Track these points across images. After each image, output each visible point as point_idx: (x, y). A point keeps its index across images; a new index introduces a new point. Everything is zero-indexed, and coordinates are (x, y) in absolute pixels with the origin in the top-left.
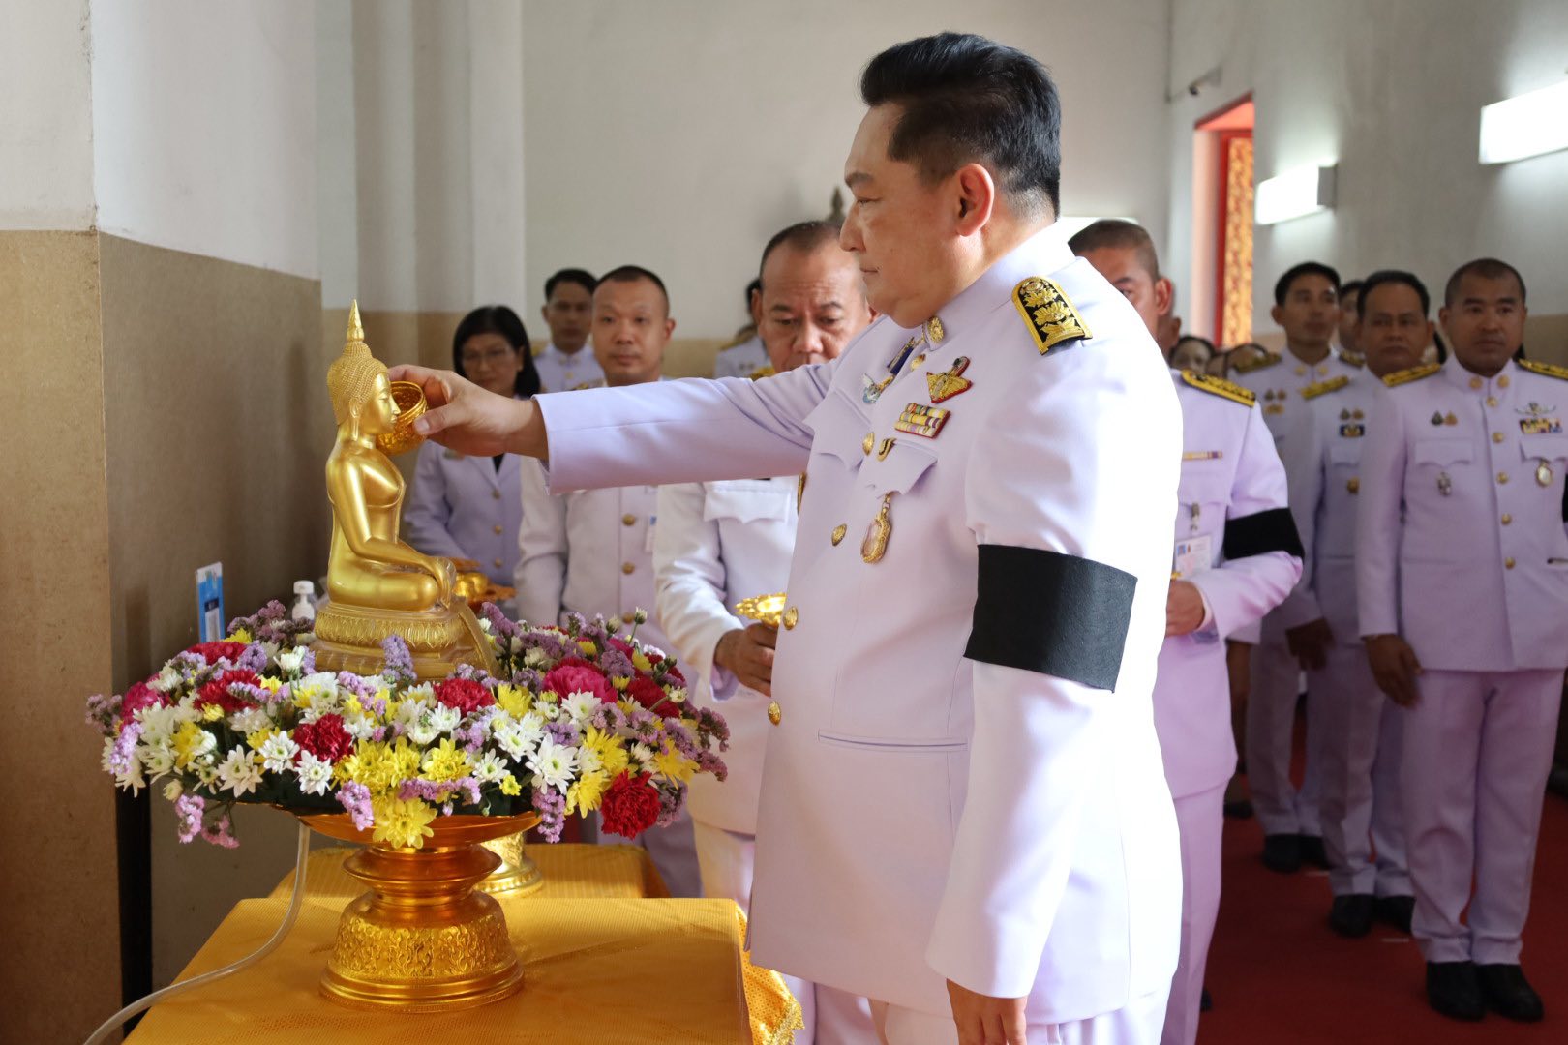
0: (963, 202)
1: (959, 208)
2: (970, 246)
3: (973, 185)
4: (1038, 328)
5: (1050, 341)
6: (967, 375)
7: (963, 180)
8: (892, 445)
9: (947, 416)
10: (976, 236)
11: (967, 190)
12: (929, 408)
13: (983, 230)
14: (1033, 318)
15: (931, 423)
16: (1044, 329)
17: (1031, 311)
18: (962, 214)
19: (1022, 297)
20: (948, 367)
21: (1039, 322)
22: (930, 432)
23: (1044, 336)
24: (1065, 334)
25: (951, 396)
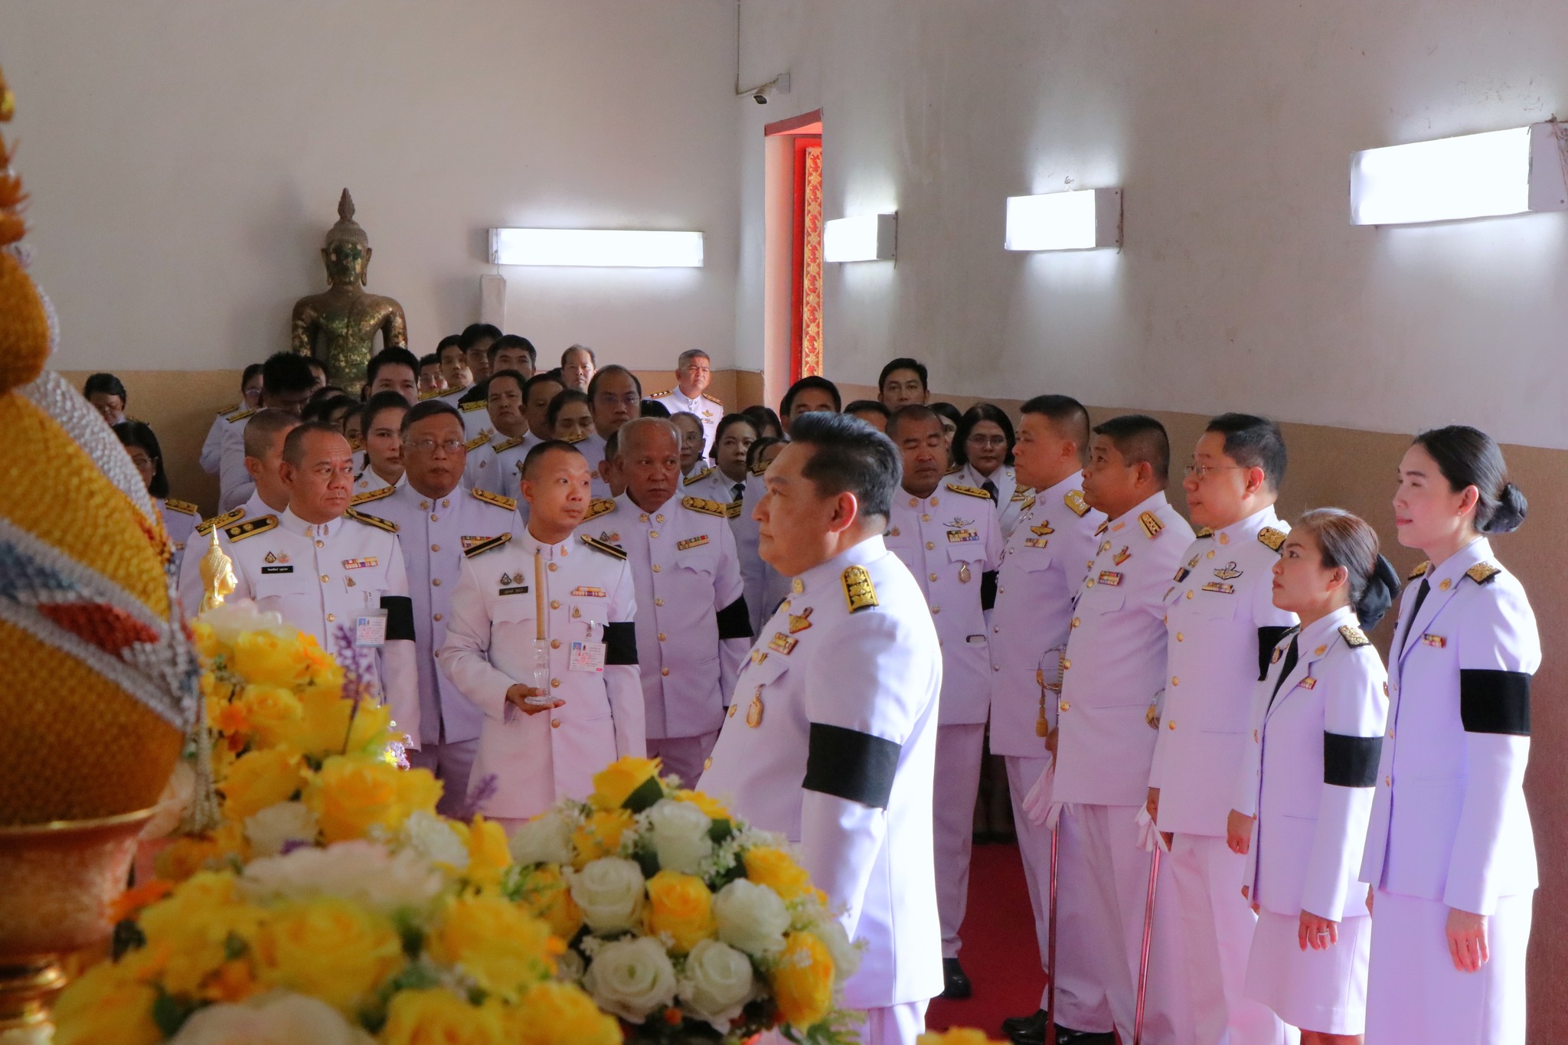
0: (836, 512)
1: (833, 514)
2: (833, 537)
3: (845, 505)
4: (850, 597)
5: (856, 606)
6: (811, 618)
7: (841, 500)
8: (766, 657)
9: (796, 642)
10: (837, 534)
11: (841, 507)
12: (787, 636)
13: (842, 533)
14: (849, 591)
15: (787, 645)
16: (853, 599)
17: (849, 586)
18: (834, 518)
19: (846, 577)
20: (800, 613)
21: (852, 593)
22: (786, 651)
23: (852, 602)
24: (864, 603)
25: (800, 630)
